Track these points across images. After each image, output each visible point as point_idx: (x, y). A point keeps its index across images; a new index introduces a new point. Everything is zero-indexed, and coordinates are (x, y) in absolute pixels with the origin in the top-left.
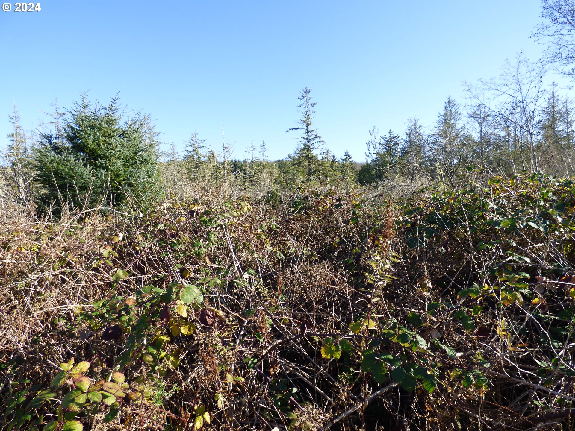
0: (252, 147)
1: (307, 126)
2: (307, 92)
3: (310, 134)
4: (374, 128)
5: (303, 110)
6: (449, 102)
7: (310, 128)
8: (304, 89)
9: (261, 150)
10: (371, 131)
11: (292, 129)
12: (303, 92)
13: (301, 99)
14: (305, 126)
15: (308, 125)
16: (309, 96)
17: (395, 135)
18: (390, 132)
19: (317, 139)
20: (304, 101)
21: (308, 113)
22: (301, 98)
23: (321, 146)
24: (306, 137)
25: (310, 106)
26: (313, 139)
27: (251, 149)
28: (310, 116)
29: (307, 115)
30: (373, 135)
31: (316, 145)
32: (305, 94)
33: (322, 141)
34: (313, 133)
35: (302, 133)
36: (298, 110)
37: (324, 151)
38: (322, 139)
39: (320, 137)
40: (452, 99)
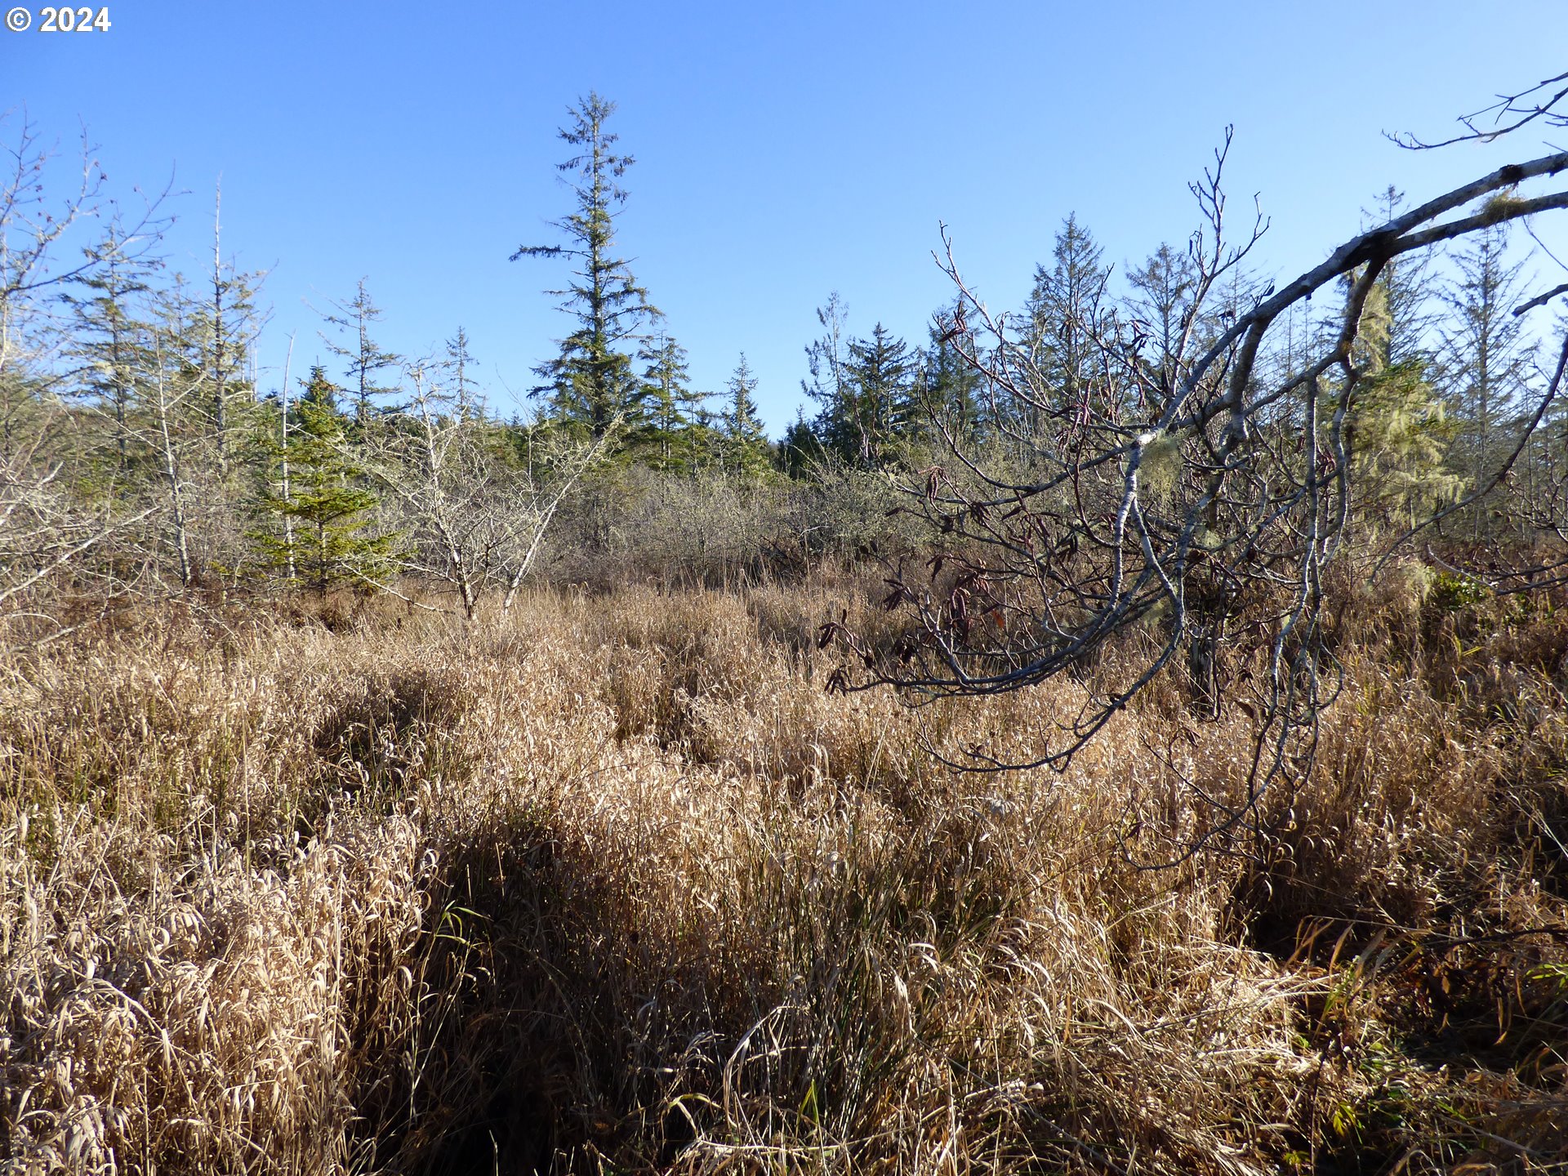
0: (358, 305)
1: (593, 246)
2: (596, 113)
3: (603, 275)
4: (834, 298)
5: (578, 179)
6: (1070, 235)
7: (607, 254)
8: (585, 99)
9: (451, 359)
10: (823, 311)
11: (534, 251)
12: (579, 110)
13: (572, 139)
14: (585, 245)
15: (596, 239)
16: (605, 128)
17: (893, 342)
18: (878, 332)
19: (632, 301)
20: (582, 149)
21: (600, 196)
22: (575, 134)
23: (645, 327)
24: (587, 284)
25: (607, 170)
26: (614, 296)
27: (356, 311)
28: (609, 211)
29: (592, 201)
30: (830, 321)
31: (625, 321)
32: (588, 120)
33: (651, 310)
34: (614, 272)
35: (573, 271)
36: (559, 178)
37: (656, 345)
38: (649, 301)
39: (641, 292)
40: (1079, 224)
